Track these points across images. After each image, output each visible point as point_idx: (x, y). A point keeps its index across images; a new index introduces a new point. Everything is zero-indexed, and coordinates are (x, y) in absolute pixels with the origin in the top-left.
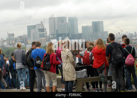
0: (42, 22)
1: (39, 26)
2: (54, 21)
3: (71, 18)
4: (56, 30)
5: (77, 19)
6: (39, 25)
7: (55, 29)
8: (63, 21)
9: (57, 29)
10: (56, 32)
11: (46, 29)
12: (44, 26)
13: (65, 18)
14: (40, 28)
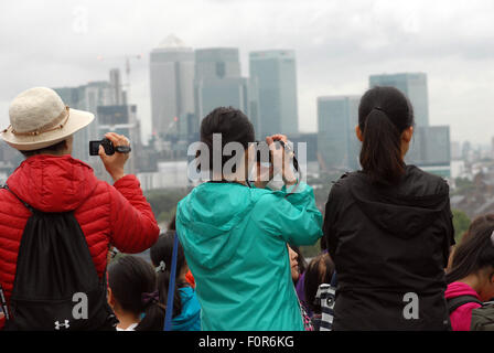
0: (115, 75)
1: (101, 94)
2: (177, 66)
3: (264, 53)
4: (184, 116)
5: (291, 62)
6: (99, 85)
7: (179, 109)
8: (220, 70)
9: (192, 111)
10: (184, 125)
11: (134, 108)
12: (124, 94)
13: (233, 53)
14: (106, 102)
